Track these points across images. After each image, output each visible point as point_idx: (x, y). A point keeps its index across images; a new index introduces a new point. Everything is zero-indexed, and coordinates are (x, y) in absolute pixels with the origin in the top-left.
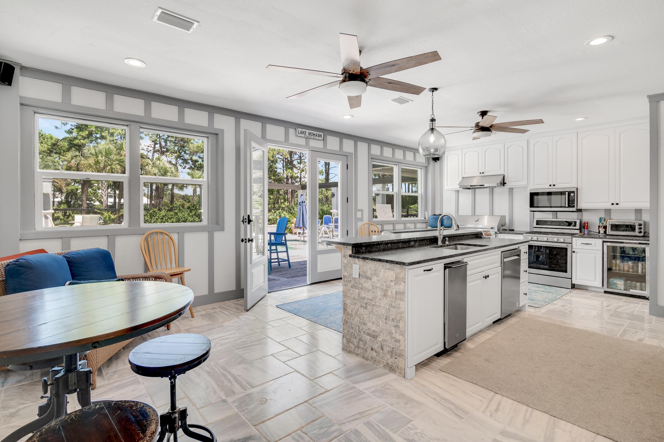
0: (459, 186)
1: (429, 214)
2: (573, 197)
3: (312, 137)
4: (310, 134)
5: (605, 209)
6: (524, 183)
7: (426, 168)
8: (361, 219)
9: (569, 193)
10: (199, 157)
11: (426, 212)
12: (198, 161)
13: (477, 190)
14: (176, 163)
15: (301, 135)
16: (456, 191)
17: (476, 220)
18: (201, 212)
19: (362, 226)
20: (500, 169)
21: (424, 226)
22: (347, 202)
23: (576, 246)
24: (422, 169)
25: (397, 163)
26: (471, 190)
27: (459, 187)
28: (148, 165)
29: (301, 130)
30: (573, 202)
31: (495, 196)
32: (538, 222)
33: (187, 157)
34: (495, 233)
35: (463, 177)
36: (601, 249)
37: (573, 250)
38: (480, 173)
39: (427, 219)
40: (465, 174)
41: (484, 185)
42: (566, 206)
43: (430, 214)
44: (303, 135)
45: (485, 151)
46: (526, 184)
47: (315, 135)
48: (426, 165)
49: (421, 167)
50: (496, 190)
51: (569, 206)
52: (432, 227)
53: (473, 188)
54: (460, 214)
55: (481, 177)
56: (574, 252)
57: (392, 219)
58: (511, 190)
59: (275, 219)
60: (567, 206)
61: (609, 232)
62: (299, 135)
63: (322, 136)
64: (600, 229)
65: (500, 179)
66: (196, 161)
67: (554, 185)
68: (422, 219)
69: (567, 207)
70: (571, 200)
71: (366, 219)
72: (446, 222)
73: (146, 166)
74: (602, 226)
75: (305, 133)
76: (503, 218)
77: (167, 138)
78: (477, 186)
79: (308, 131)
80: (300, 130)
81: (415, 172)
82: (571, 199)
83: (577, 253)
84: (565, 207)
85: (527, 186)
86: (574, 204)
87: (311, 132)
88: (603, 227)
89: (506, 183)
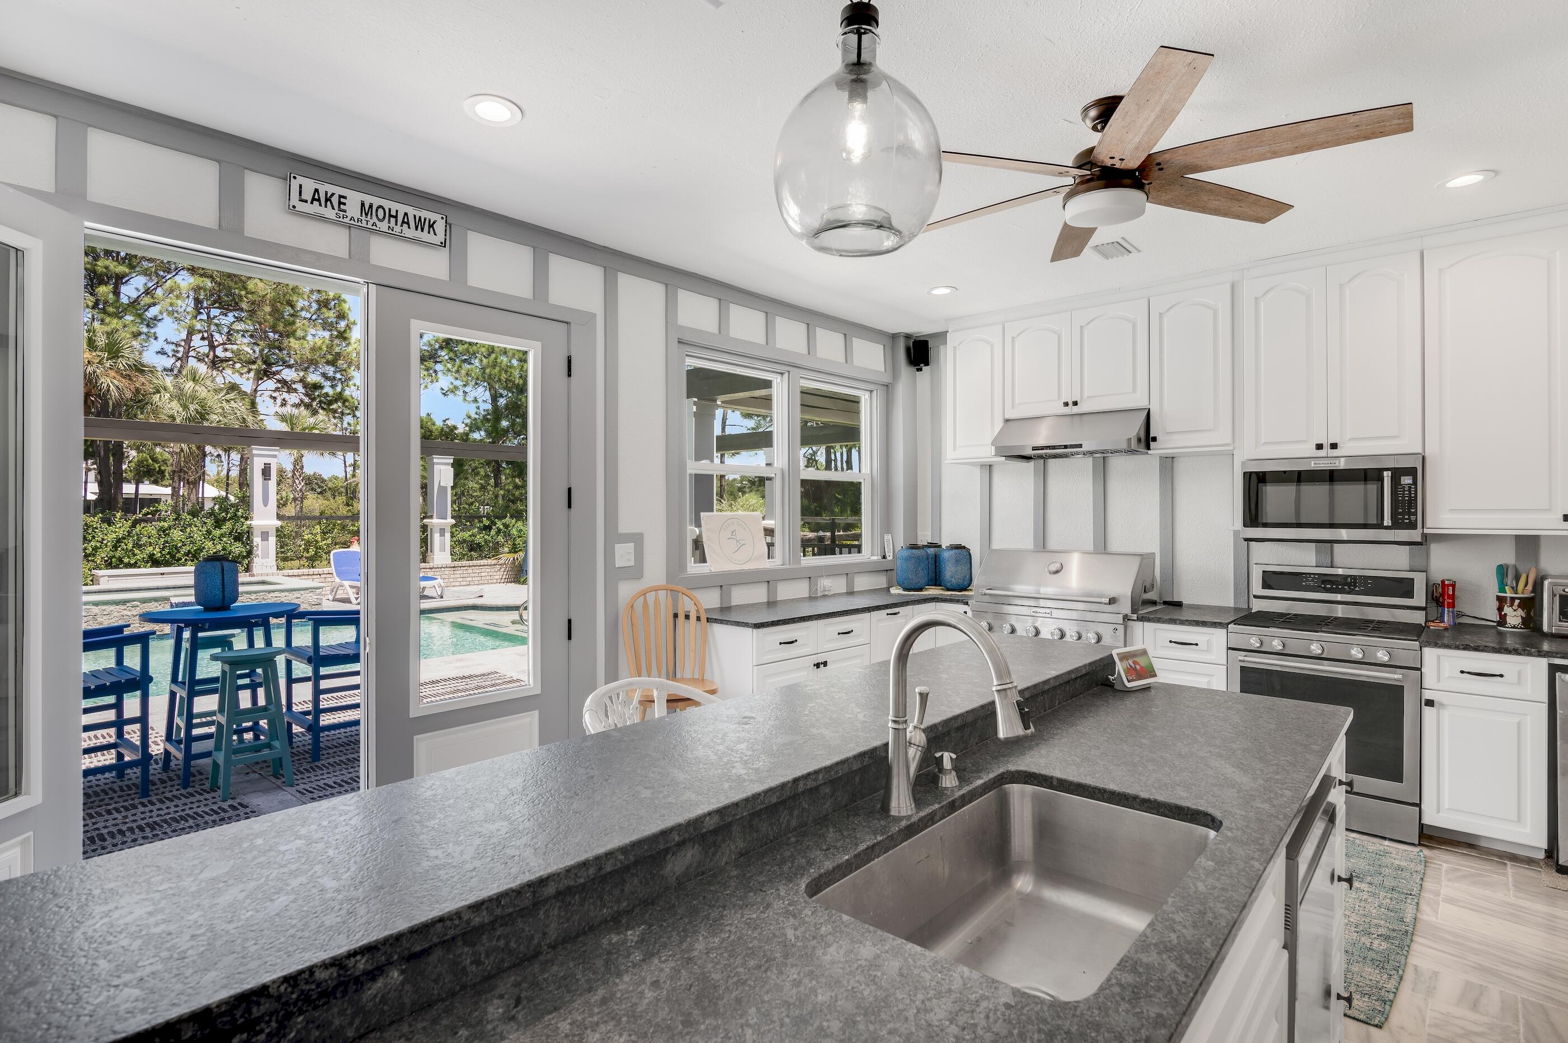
0: (993, 448)
1: (896, 542)
2: (1410, 490)
3: (383, 226)
4: (366, 210)
5: (1517, 537)
6: (1219, 437)
7: (888, 388)
8: (636, 572)
9: (1397, 473)
10: (324, 375)
11: (886, 538)
12: (321, 387)
13: (1051, 462)
14: (256, 391)
15: (315, 208)
16: (982, 466)
17: (1054, 567)
18: (250, 527)
19: (635, 598)
20: (1134, 390)
21: (881, 581)
22: (570, 506)
23: (1439, 680)
24: (875, 392)
25: (788, 366)
26: (1032, 463)
27: (993, 453)
28: (158, 392)
29: (318, 186)
30: (1410, 507)
31: (1114, 486)
32: (1272, 580)
33: (289, 374)
34: (1124, 619)
35: (1007, 417)
36: (1544, 697)
37: (1427, 695)
38: (1066, 404)
39: (890, 558)
40: (1013, 407)
41: (1080, 446)
42: (1385, 524)
43: (901, 543)
44: (329, 213)
45: (1082, 327)
46: (1229, 440)
47: (396, 217)
48: (886, 379)
49: (870, 384)
50: (1118, 464)
51: (1396, 525)
52: (905, 589)
53: (1040, 457)
54: (995, 546)
55: (1069, 418)
56: (1430, 703)
57: (767, 564)
58: (1168, 463)
59: (491, 545)
60: (1387, 522)
61: (1550, 625)
62: (301, 207)
63: (439, 227)
64: (1507, 610)
65: (1134, 427)
66: (317, 386)
67: (1334, 446)
68: (875, 558)
69: (1387, 528)
70: (1403, 500)
71: (655, 571)
72: (950, 572)
73: (154, 393)
74: (1513, 599)
75: (340, 203)
76: (1145, 560)
77: (232, 323)
78: (1054, 447)
79: (354, 199)
80: (309, 186)
81: (851, 404)
82: (1403, 497)
83: (1442, 705)
84: (1380, 526)
85: (1231, 448)
86: (1413, 518)
87: (377, 201)
88: (1517, 602)
89: (1154, 439)
